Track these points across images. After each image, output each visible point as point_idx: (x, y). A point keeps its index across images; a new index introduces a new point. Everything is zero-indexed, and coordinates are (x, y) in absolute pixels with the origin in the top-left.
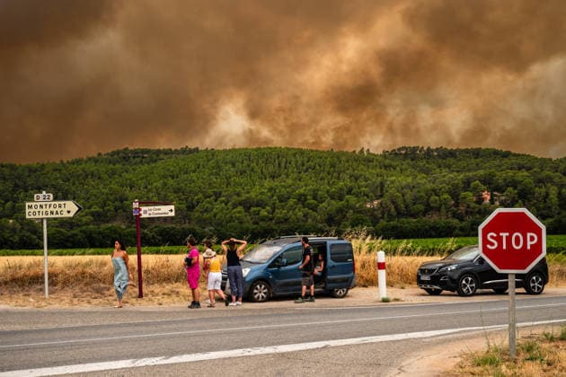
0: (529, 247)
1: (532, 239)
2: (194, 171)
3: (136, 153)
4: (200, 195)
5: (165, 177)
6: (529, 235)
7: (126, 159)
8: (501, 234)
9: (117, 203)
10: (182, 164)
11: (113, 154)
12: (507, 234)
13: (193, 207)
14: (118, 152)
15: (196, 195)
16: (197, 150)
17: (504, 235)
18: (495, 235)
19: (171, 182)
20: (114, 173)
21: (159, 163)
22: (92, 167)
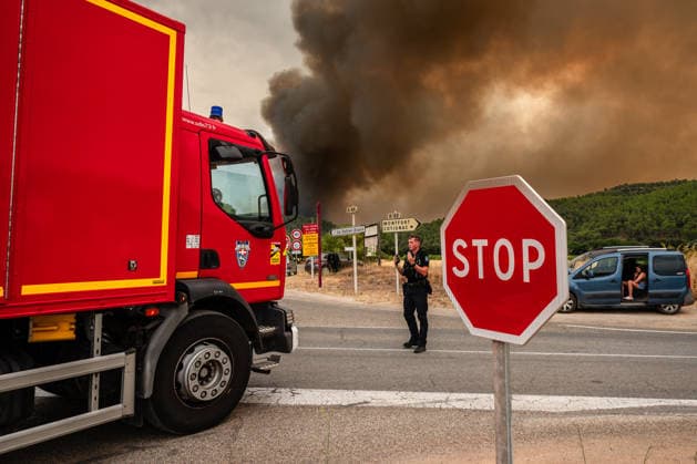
0: (526, 279)
1: (533, 254)
2: (683, 197)
3: (634, 187)
4: (688, 215)
5: (658, 203)
6: (527, 243)
7: (626, 191)
8: (475, 242)
9: (619, 223)
10: (672, 193)
11: (616, 188)
12: (485, 242)
13: (683, 224)
14: (620, 187)
15: (685, 214)
16: (685, 181)
17: (480, 243)
18: (465, 245)
19: (662, 206)
20: (617, 201)
21: (652, 193)
22: (600, 199)
